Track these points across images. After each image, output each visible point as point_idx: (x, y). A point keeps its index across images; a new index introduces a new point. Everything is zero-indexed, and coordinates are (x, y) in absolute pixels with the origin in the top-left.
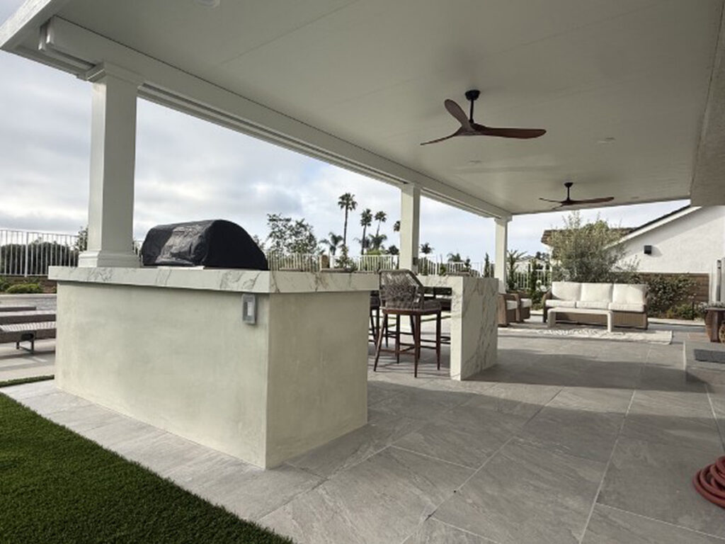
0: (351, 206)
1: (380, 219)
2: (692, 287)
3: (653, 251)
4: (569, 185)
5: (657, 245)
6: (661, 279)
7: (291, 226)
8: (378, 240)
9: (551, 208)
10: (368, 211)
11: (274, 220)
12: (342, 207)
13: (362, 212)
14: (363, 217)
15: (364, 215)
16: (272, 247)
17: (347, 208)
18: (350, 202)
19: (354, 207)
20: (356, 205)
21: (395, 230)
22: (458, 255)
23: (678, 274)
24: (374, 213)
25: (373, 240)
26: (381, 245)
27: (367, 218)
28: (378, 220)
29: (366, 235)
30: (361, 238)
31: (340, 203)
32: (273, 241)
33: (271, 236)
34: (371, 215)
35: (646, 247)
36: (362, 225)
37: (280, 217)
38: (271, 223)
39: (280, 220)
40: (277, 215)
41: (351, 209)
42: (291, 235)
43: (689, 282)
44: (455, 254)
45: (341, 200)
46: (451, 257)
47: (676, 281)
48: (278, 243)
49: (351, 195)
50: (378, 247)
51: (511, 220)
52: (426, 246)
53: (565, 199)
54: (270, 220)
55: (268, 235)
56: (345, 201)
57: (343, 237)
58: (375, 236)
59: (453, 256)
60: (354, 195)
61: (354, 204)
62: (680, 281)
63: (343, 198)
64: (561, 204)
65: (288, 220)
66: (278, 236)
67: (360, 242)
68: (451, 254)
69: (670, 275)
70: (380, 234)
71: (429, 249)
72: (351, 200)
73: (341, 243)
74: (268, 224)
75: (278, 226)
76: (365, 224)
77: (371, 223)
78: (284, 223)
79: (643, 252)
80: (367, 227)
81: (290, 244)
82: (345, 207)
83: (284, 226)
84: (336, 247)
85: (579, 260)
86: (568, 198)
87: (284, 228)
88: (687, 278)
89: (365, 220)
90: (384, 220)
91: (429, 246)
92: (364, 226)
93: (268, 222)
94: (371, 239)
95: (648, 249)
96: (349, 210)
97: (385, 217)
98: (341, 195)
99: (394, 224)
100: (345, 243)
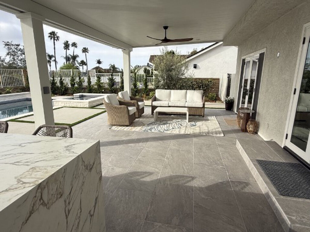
0: (56, 38)
1: (74, 46)
2: (214, 85)
3: (197, 67)
4: (166, 28)
5: (199, 65)
6: (201, 81)
7: (20, 49)
8: (74, 57)
9: (155, 44)
10: (67, 42)
11: (8, 45)
12: (51, 39)
13: (64, 42)
14: (65, 45)
15: (65, 44)
16: (10, 61)
17: (54, 40)
18: (55, 36)
19: (58, 39)
20: (59, 38)
21: (83, 52)
22: (114, 65)
23: (208, 78)
24: (70, 43)
25: (71, 57)
26: (76, 60)
27: (67, 45)
28: (73, 47)
29: (68, 55)
30: (65, 56)
31: (49, 36)
32: (10, 57)
33: (8, 54)
34: (69, 44)
35: (194, 65)
36: (65, 49)
37: (12, 44)
38: (7, 47)
39: (12, 45)
40: (10, 42)
41: (56, 40)
42: (21, 54)
43: (212, 82)
44: (113, 65)
45: (50, 35)
46: (111, 66)
47: (207, 82)
48: (13, 58)
49: (56, 33)
50: (75, 61)
51: (132, 51)
52: (99, 60)
53: (164, 38)
54: (6, 45)
55: (6, 54)
56: (52, 36)
57: (54, 55)
58: (72, 55)
59: (112, 65)
60: (57, 33)
61: (58, 37)
62: (209, 82)
63: (50, 33)
64: (161, 42)
65: (18, 45)
66: (13, 55)
67: (65, 58)
68: (111, 65)
69: (205, 79)
70: (75, 54)
71: (101, 62)
72: (56, 35)
73: (53, 59)
74: (5, 47)
75: (11, 49)
76: (66, 49)
77: (69, 48)
78: (16, 47)
79: (193, 67)
80: (67, 50)
81: (22, 59)
82: (53, 39)
83: (16, 49)
84: (51, 61)
85: (167, 73)
86: (166, 37)
87: (16, 50)
88: (211, 80)
89: (66, 47)
90: (76, 47)
91: (100, 60)
92: (66, 50)
93: (4, 46)
94: (70, 57)
95: (195, 66)
96: (55, 41)
97: (76, 45)
98: (50, 32)
99: (82, 49)
100: (55, 58)
